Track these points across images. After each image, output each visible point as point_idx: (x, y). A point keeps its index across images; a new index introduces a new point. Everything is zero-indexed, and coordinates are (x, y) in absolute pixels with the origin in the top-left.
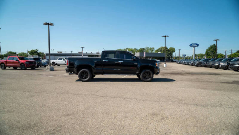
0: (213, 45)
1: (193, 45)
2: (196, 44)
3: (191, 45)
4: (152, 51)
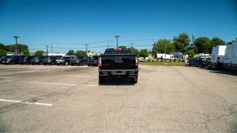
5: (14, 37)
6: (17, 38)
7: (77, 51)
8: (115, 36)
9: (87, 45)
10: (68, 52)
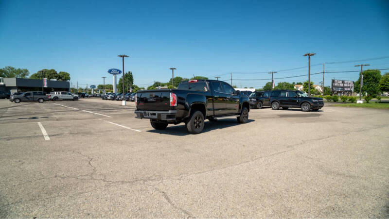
0: (128, 73)
1: (113, 71)
2: (118, 70)
3: (110, 71)
4: (24, 75)
5: (171, 69)
6: (174, 70)
7: (279, 83)
8: (306, 55)
9: (272, 73)
10: (265, 85)
